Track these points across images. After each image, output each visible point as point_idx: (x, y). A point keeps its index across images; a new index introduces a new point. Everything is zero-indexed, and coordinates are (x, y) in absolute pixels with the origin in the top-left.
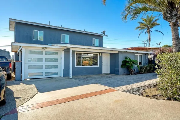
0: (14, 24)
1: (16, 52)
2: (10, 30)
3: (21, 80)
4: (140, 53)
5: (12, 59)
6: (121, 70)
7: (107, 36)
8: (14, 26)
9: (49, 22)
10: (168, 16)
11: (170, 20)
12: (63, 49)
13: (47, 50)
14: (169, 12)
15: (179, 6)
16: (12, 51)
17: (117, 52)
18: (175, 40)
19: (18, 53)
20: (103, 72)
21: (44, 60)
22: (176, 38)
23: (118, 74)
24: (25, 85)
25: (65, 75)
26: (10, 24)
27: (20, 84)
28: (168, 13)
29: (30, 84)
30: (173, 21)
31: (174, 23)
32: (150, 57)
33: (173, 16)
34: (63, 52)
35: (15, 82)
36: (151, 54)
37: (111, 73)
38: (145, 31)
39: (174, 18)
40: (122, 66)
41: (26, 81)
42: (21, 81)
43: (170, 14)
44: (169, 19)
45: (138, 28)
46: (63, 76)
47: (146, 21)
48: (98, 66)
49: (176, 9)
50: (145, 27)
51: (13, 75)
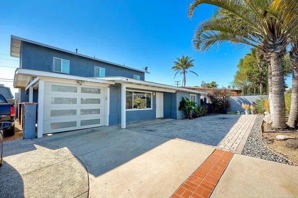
0: (19, 46)
1: (22, 89)
2: (11, 56)
3: (36, 137)
4: (194, 93)
5: (14, 99)
6: (179, 113)
7: (150, 73)
8: (18, 50)
9: (77, 50)
10: (270, 45)
11: (273, 50)
12: (109, 85)
13: (84, 85)
14: (272, 40)
15: (285, 32)
16: (17, 87)
17: (174, 92)
18: (279, 76)
19: (26, 89)
20: (157, 116)
21: (79, 101)
22: (281, 73)
23: (176, 119)
24: (48, 150)
25: (111, 123)
26: (12, 46)
27: (36, 149)
28: (270, 40)
29: (58, 147)
30: (276, 52)
31: (278, 53)
32: (202, 97)
33: (278, 45)
34: (109, 89)
35: (24, 143)
36: (203, 95)
37: (165, 117)
38: (181, 72)
39: (278, 47)
40: (180, 108)
41: (46, 138)
42: (36, 140)
43: (272, 42)
44: (272, 48)
45: (174, 68)
46: (108, 125)
47: (182, 62)
48: (151, 109)
49: (281, 35)
50: (180, 67)
51: (17, 124)
